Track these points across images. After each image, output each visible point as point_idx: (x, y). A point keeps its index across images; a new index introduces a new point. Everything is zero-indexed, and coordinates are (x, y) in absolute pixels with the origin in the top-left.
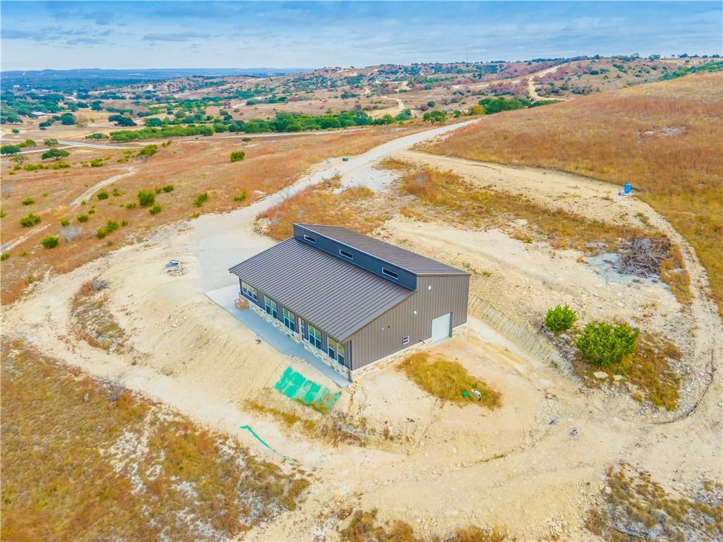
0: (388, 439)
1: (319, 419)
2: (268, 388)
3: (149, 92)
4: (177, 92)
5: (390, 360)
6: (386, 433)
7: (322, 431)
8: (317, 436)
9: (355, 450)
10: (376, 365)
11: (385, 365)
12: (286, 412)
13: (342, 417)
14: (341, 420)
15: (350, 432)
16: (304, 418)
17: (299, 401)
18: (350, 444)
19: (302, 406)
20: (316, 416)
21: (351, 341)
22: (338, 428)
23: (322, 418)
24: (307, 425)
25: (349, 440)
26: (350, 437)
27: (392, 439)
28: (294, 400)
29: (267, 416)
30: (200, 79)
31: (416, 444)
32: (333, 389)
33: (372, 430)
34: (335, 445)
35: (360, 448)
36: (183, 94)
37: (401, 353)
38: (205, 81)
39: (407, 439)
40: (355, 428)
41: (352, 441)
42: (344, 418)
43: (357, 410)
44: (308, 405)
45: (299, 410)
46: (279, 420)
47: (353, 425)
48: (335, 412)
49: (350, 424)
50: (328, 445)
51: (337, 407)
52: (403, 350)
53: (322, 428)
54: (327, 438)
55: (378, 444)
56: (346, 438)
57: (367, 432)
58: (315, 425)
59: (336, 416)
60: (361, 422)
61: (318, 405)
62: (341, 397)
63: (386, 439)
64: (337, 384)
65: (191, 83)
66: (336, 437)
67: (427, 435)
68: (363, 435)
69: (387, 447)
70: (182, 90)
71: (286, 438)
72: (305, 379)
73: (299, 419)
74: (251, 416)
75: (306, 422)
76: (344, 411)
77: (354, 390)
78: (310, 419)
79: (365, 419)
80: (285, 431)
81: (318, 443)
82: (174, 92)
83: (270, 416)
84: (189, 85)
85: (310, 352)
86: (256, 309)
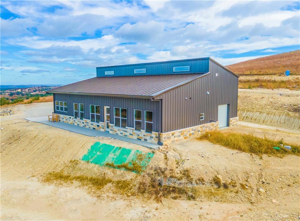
0: (222, 188)
1: (133, 178)
2: (75, 161)
3: (18, 92)
4: (33, 92)
5: (192, 132)
6: (217, 182)
7: (139, 188)
8: (133, 194)
9: (183, 204)
10: (182, 133)
11: (188, 135)
12: (94, 176)
13: (160, 172)
14: (159, 175)
15: (172, 185)
16: (116, 179)
17: (109, 165)
18: (175, 198)
19: (112, 169)
20: (129, 176)
21: (161, 100)
22: (157, 183)
23: (136, 177)
24: (120, 185)
25: (173, 195)
26: (174, 191)
27: (226, 186)
28: (103, 165)
29: (72, 183)
30: (45, 87)
31: (255, 191)
32: (144, 150)
33: (199, 180)
34: (158, 200)
35: (188, 201)
36: (35, 93)
37: (198, 127)
38: (47, 88)
39: (243, 186)
40: (179, 179)
41: (176, 195)
42: (163, 172)
43: (175, 166)
44: (119, 167)
45: (109, 173)
46: (86, 185)
47: (175, 177)
48: (151, 169)
49: (171, 177)
50: (149, 201)
51: (152, 164)
52: (200, 126)
53: (137, 186)
54: (146, 195)
55: (210, 195)
56: (169, 192)
57: (194, 182)
58: (129, 184)
59: (152, 172)
60: (184, 174)
61: (130, 166)
62: (155, 156)
63: (219, 187)
64: (147, 147)
65: (40, 88)
66: (157, 193)
67: (264, 181)
68: (190, 186)
69: (222, 198)
70: (35, 91)
71: (96, 199)
72: (114, 147)
73: (110, 181)
74: (54, 184)
75: (119, 182)
76: (161, 166)
77: (167, 150)
78: (122, 180)
79: (187, 171)
80: (94, 193)
81: (137, 200)
82: (31, 92)
83: (76, 183)
84: (39, 89)
85: (115, 134)
86: (65, 119)
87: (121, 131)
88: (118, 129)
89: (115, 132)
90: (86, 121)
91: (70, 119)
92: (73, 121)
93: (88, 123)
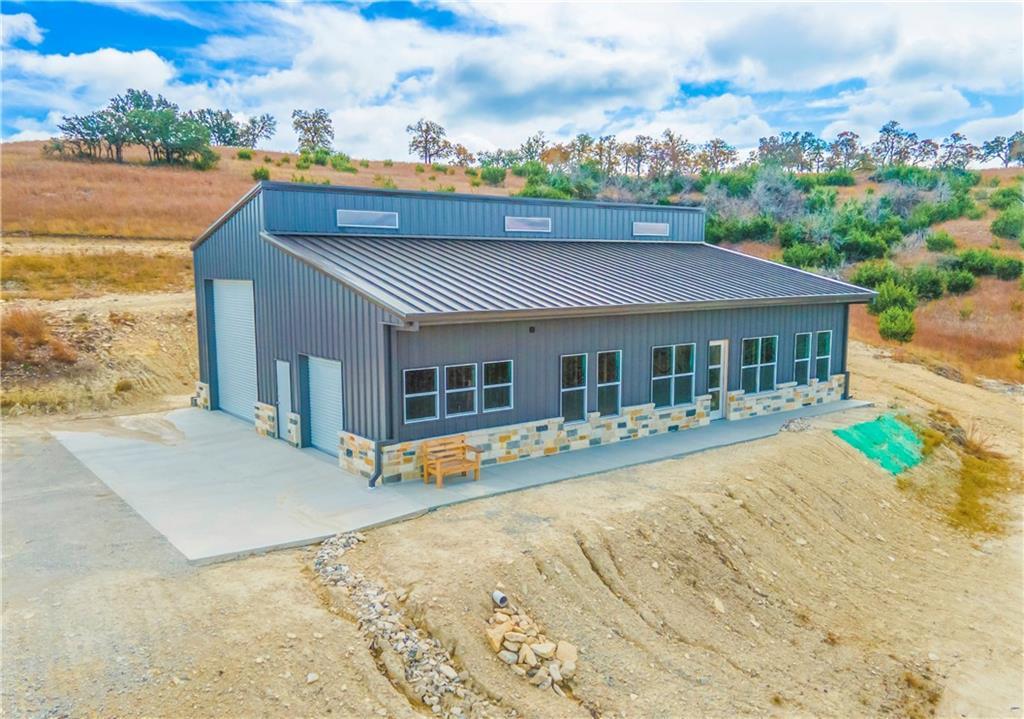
85: (749, 416)
86: (505, 445)
89: (749, 412)
90: (633, 413)
91: (543, 433)
92: (564, 434)
93: (646, 418)
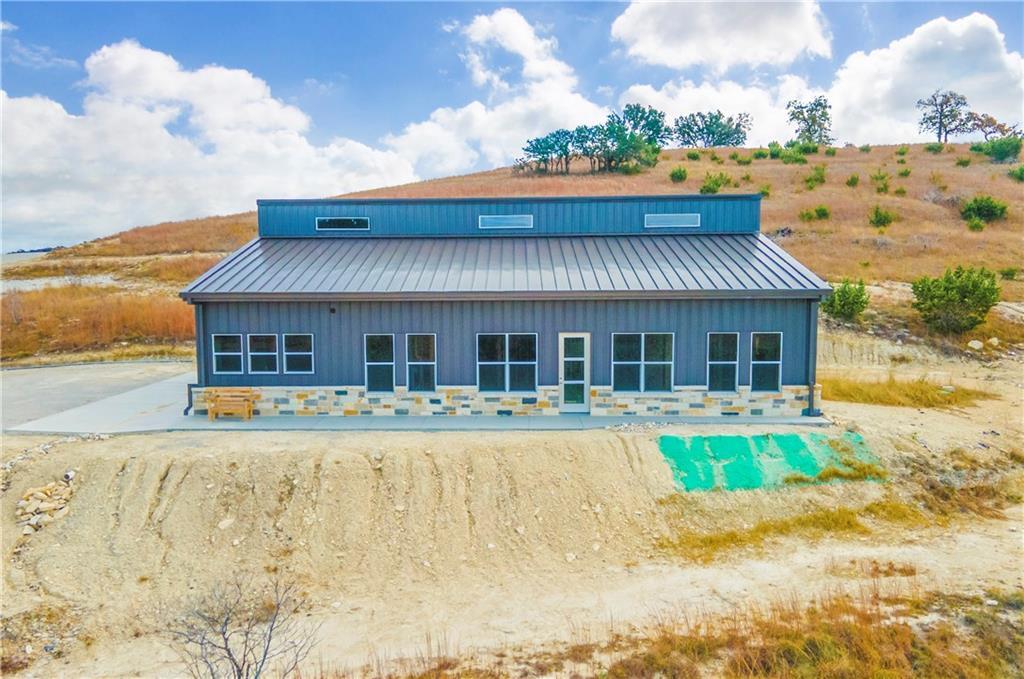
7: (928, 507)
14: (926, 474)
19: (812, 487)
20: (872, 491)
24: (884, 514)
33: (996, 462)
40: (974, 470)
44: (823, 480)
48: (894, 464)
49: (957, 468)
51: (883, 453)
60: (960, 459)
61: (845, 470)
62: (864, 437)
73: (850, 514)
75: (870, 510)
79: (956, 452)
85: (622, 415)
86: (302, 401)
87: (648, 402)
88: (637, 399)
89: (623, 410)
90: (448, 391)
91: (342, 397)
92: (365, 401)
93: (466, 398)
